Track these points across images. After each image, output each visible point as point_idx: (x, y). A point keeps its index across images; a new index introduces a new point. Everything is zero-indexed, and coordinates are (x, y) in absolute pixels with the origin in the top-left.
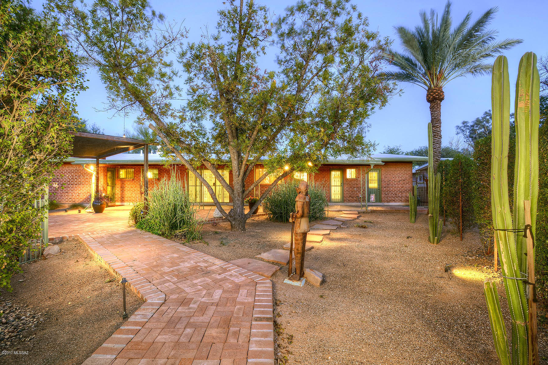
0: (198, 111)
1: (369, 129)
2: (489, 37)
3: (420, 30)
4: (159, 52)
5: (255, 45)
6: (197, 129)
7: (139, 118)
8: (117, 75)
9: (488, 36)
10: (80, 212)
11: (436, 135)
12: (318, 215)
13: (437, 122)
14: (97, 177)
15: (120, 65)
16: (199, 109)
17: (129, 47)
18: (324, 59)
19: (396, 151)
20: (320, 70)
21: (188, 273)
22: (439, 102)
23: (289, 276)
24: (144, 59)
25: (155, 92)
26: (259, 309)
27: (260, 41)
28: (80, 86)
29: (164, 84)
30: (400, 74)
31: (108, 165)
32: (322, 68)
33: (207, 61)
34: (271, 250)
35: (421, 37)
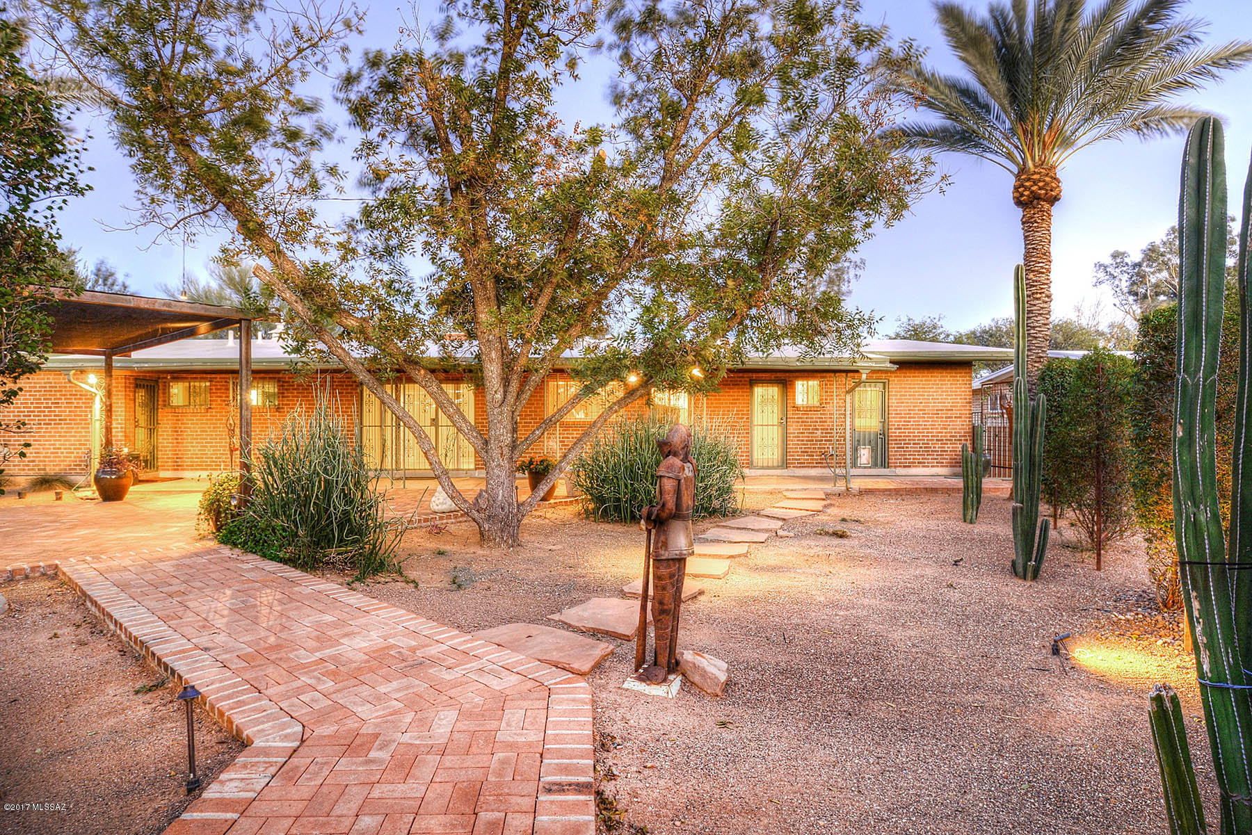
0: (390, 231)
1: (859, 272)
2: (1185, 36)
3: (1002, 13)
4: (282, 73)
5: (549, 53)
6: (386, 278)
7: (224, 251)
8: (164, 132)
9: (1183, 34)
10: (59, 497)
11: (1037, 293)
12: (716, 503)
13: (1041, 258)
14: (108, 403)
15: (172, 107)
16: (393, 226)
17: (196, 57)
18: (736, 94)
19: (930, 331)
20: (726, 123)
21: (363, 665)
22: (1046, 206)
23: (636, 671)
24: (240, 90)
25: (268, 181)
26: (556, 761)
27: (564, 43)
28: (67, 184)
29: (294, 158)
30: (945, 130)
31: (138, 372)
32: (731, 117)
33: (416, 98)
34: (589, 598)
35: (1001, 33)
